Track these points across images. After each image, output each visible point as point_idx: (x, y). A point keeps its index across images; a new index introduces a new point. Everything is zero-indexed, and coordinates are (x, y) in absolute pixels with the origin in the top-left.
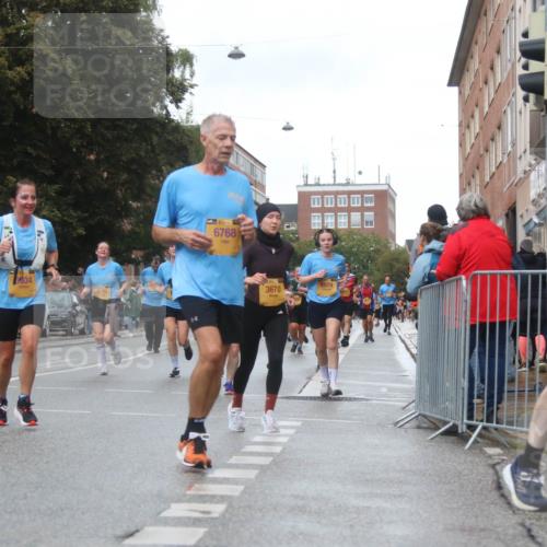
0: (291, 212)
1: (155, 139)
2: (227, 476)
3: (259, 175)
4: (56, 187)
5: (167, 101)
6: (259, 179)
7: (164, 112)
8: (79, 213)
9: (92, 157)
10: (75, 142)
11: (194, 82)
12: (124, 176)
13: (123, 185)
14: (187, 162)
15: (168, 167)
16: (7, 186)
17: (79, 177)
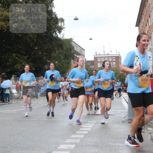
0: (92, 63)
1: (54, 43)
2: (75, 137)
3: (83, 52)
4: (26, 57)
5: (57, 32)
6: (83, 54)
7: (56, 35)
8: (33, 64)
9: (36, 48)
10: (32, 44)
11: (64, 27)
12: (45, 53)
13: (45, 56)
14: (63, 49)
15: (58, 51)
16: (13, 57)
17: (33, 54)
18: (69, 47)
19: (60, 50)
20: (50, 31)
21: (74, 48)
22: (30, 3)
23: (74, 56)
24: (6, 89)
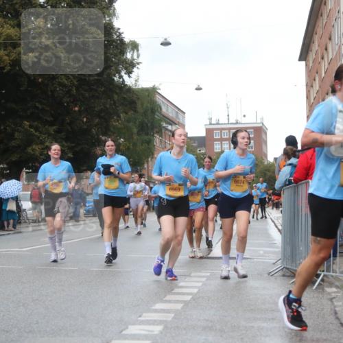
0: (201, 141)
1: (116, 97)
2: (163, 308)
3: (181, 118)
4: (54, 127)
5: (123, 73)
6: (181, 121)
7: (121, 80)
8: (69, 143)
9: (77, 109)
10: (66, 99)
11: (139, 61)
12: (97, 120)
13: (96, 126)
14: (136, 111)
15: (124, 114)
16: (23, 128)
17: (68, 121)
18: (149, 105)
19: (129, 114)
20: (108, 71)
21: (161, 109)
22: (63, 7)
23: (160, 126)
24: (7, 200)
